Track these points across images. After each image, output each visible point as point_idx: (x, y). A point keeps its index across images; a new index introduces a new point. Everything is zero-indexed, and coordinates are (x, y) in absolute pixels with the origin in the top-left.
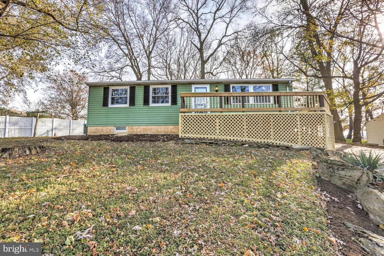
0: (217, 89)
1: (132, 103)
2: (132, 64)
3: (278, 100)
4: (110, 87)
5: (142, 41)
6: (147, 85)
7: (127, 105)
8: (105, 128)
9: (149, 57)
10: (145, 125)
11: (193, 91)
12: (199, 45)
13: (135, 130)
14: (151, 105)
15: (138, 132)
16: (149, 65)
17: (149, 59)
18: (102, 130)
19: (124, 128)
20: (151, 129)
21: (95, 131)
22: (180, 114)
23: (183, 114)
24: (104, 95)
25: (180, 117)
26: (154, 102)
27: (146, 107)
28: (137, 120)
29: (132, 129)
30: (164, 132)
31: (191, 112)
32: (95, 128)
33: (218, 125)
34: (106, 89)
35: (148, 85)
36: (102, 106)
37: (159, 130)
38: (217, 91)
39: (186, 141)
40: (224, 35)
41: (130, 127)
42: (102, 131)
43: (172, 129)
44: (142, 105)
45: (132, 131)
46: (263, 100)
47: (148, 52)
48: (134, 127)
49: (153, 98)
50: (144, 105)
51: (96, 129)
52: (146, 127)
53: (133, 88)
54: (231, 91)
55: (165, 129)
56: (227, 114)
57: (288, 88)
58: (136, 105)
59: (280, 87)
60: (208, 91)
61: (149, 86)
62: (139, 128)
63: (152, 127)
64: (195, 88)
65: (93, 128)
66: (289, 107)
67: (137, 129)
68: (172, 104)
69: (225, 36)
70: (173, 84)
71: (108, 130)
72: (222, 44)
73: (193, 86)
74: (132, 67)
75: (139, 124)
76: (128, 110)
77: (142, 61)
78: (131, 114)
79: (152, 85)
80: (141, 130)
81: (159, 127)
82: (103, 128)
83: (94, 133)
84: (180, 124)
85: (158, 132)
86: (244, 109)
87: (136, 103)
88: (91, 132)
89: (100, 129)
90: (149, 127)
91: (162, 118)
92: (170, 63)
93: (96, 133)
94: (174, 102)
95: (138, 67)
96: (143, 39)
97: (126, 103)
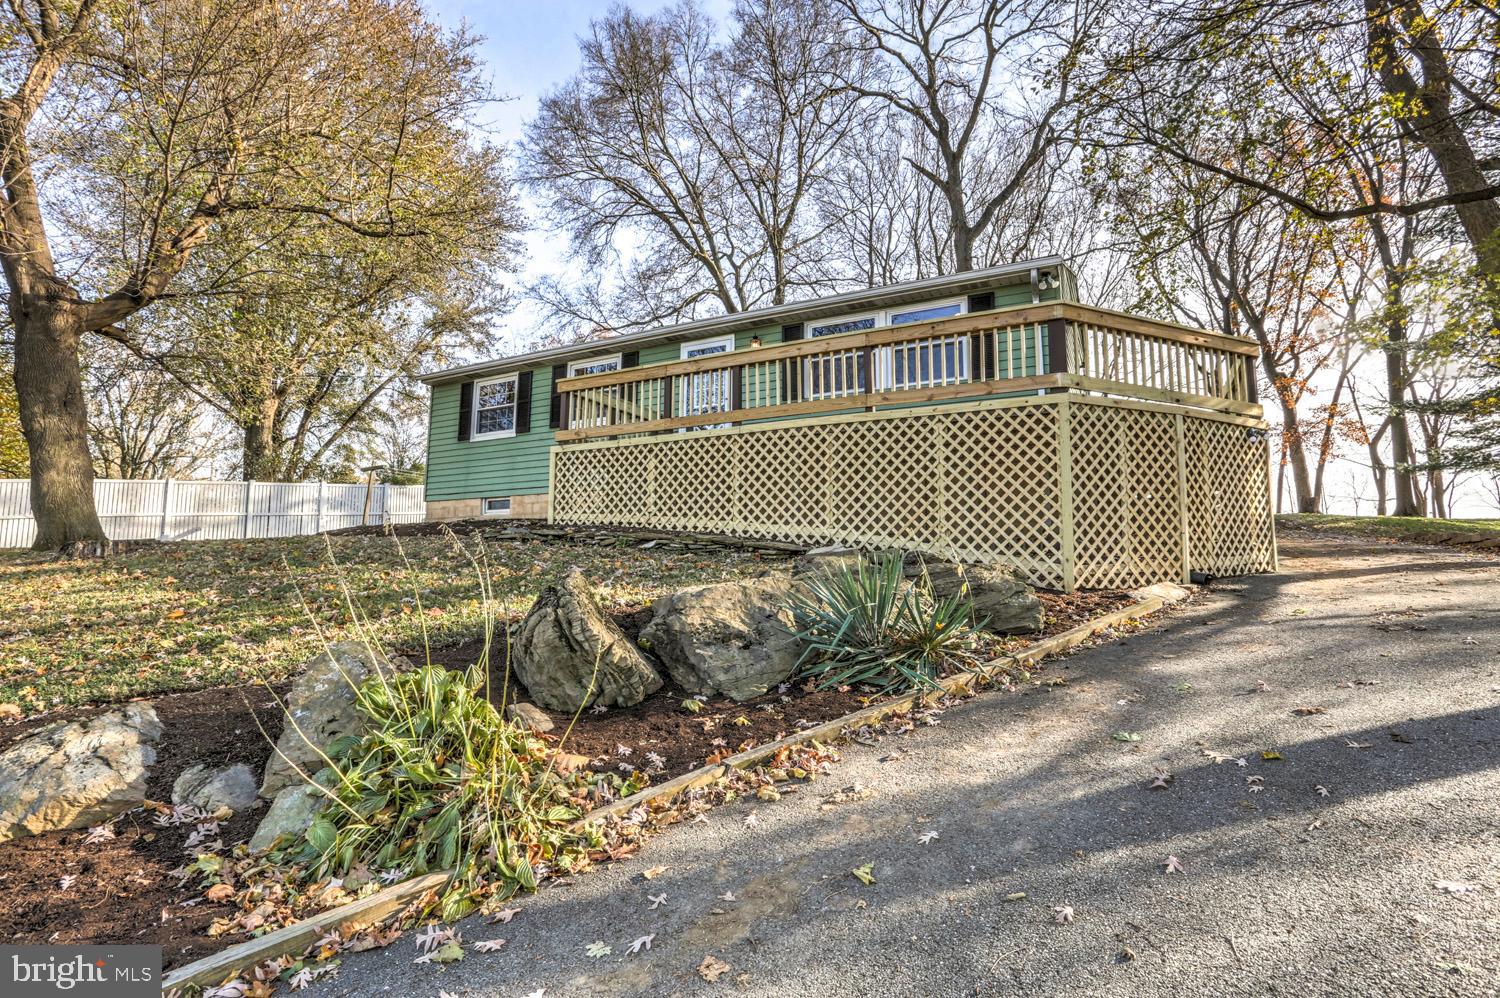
1: (524, 426)
4: (475, 380)
6: (560, 361)
7: (512, 432)
8: (460, 504)
13: (530, 506)
15: (537, 513)
18: (456, 512)
19: (505, 505)
24: (462, 407)
28: (534, 478)
29: (522, 503)
32: (441, 505)
34: (467, 388)
35: (563, 361)
36: (456, 440)
41: (519, 498)
42: (455, 515)
44: (547, 429)
45: (522, 510)
48: (527, 499)
50: (553, 426)
53: (526, 377)
58: (533, 431)
62: (537, 502)
67: (533, 503)
70: (628, 351)
71: (468, 508)
73: (685, 349)
76: (513, 446)
78: (519, 459)
79: (573, 359)
80: (540, 508)
87: (532, 424)
89: (452, 509)
97: (510, 427)
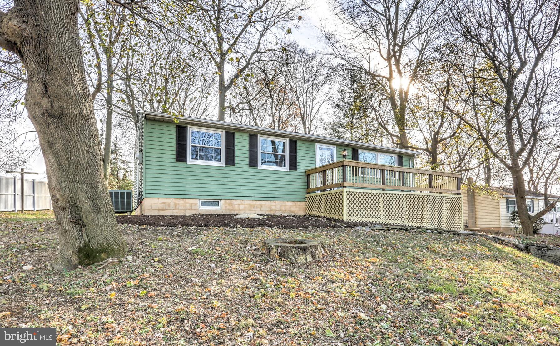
1: (230, 160)
4: (189, 126)
6: (253, 133)
8: (181, 202)
10: (253, 198)
13: (236, 207)
14: (261, 166)
15: (242, 210)
18: (176, 206)
19: (216, 203)
20: (261, 206)
21: (161, 206)
26: (265, 163)
27: (252, 169)
28: (239, 191)
29: (231, 204)
30: (281, 210)
34: (182, 130)
35: (255, 134)
36: (174, 160)
37: (273, 208)
39: (377, 226)
41: (228, 201)
43: (290, 207)
44: (247, 166)
45: (231, 208)
48: (235, 202)
51: (164, 203)
52: (254, 202)
53: (230, 135)
55: (281, 206)
58: (236, 165)
62: (243, 204)
63: (263, 203)
65: (156, 200)
66: (411, 186)
67: (239, 205)
70: (292, 139)
71: (188, 205)
75: (243, 197)
76: (224, 172)
78: (228, 179)
79: (261, 134)
80: (245, 207)
81: (273, 203)
82: (177, 201)
83: (159, 210)
85: (271, 210)
88: (152, 209)
89: (172, 204)
90: (258, 203)
91: (278, 189)
93: (163, 210)
97: (220, 160)
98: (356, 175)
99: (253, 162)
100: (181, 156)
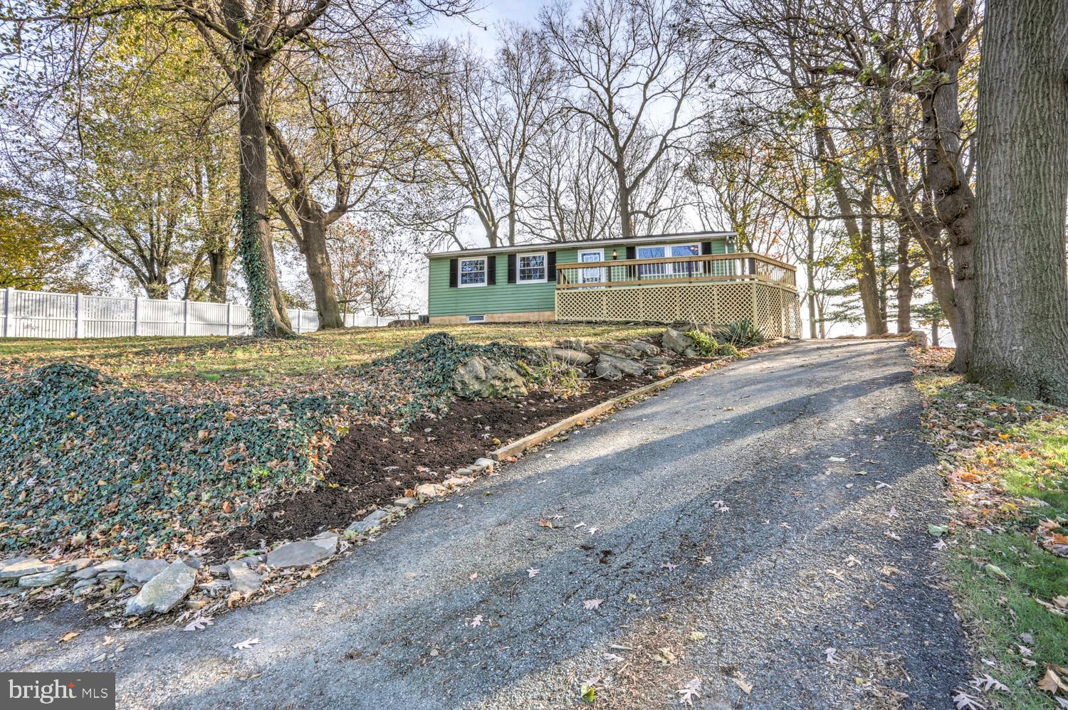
0: (615, 254)
1: (492, 280)
2: (476, 202)
3: (708, 267)
4: (459, 258)
5: (495, 151)
7: (485, 284)
8: (453, 318)
9: (510, 185)
11: (580, 261)
12: (614, 157)
13: (497, 319)
14: (519, 282)
16: (512, 203)
17: (510, 190)
18: (449, 322)
19: (480, 317)
22: (556, 292)
23: (559, 292)
24: (451, 270)
25: (556, 296)
26: (523, 278)
27: (511, 286)
29: (492, 317)
31: (577, 288)
32: (440, 318)
33: (604, 304)
34: (454, 263)
35: (513, 254)
36: (448, 287)
37: (530, 318)
38: (615, 258)
40: (671, 127)
41: (490, 315)
43: (549, 316)
44: (506, 283)
46: (658, 269)
47: (508, 175)
48: (495, 315)
49: (522, 272)
50: (509, 282)
51: (442, 320)
52: (513, 314)
53: (492, 260)
54: (638, 258)
55: (539, 316)
56: (617, 289)
57: (726, 248)
58: (497, 284)
59: (714, 246)
60: (602, 259)
61: (515, 256)
62: (502, 317)
63: (521, 314)
64: (583, 255)
65: (436, 318)
67: (499, 317)
68: (549, 280)
69: (673, 128)
71: (458, 320)
72: (666, 147)
74: (477, 209)
75: (502, 311)
76: (486, 291)
77: (496, 193)
78: (490, 296)
79: (519, 252)
81: (530, 314)
82: (450, 318)
84: (556, 309)
86: (640, 282)
87: (497, 281)
89: (447, 320)
90: (517, 314)
92: (557, 189)
94: (552, 276)
95: (488, 208)
96: (497, 147)
97: (483, 281)
98: (630, 276)
99: (511, 278)
100: (453, 283)
